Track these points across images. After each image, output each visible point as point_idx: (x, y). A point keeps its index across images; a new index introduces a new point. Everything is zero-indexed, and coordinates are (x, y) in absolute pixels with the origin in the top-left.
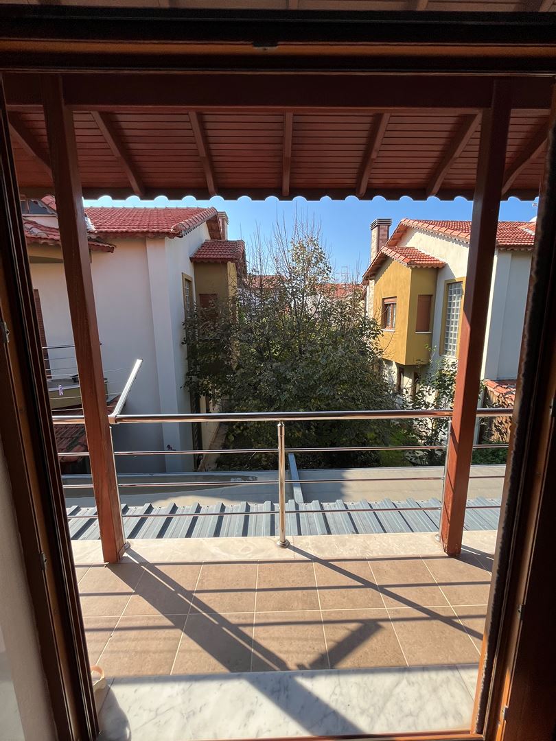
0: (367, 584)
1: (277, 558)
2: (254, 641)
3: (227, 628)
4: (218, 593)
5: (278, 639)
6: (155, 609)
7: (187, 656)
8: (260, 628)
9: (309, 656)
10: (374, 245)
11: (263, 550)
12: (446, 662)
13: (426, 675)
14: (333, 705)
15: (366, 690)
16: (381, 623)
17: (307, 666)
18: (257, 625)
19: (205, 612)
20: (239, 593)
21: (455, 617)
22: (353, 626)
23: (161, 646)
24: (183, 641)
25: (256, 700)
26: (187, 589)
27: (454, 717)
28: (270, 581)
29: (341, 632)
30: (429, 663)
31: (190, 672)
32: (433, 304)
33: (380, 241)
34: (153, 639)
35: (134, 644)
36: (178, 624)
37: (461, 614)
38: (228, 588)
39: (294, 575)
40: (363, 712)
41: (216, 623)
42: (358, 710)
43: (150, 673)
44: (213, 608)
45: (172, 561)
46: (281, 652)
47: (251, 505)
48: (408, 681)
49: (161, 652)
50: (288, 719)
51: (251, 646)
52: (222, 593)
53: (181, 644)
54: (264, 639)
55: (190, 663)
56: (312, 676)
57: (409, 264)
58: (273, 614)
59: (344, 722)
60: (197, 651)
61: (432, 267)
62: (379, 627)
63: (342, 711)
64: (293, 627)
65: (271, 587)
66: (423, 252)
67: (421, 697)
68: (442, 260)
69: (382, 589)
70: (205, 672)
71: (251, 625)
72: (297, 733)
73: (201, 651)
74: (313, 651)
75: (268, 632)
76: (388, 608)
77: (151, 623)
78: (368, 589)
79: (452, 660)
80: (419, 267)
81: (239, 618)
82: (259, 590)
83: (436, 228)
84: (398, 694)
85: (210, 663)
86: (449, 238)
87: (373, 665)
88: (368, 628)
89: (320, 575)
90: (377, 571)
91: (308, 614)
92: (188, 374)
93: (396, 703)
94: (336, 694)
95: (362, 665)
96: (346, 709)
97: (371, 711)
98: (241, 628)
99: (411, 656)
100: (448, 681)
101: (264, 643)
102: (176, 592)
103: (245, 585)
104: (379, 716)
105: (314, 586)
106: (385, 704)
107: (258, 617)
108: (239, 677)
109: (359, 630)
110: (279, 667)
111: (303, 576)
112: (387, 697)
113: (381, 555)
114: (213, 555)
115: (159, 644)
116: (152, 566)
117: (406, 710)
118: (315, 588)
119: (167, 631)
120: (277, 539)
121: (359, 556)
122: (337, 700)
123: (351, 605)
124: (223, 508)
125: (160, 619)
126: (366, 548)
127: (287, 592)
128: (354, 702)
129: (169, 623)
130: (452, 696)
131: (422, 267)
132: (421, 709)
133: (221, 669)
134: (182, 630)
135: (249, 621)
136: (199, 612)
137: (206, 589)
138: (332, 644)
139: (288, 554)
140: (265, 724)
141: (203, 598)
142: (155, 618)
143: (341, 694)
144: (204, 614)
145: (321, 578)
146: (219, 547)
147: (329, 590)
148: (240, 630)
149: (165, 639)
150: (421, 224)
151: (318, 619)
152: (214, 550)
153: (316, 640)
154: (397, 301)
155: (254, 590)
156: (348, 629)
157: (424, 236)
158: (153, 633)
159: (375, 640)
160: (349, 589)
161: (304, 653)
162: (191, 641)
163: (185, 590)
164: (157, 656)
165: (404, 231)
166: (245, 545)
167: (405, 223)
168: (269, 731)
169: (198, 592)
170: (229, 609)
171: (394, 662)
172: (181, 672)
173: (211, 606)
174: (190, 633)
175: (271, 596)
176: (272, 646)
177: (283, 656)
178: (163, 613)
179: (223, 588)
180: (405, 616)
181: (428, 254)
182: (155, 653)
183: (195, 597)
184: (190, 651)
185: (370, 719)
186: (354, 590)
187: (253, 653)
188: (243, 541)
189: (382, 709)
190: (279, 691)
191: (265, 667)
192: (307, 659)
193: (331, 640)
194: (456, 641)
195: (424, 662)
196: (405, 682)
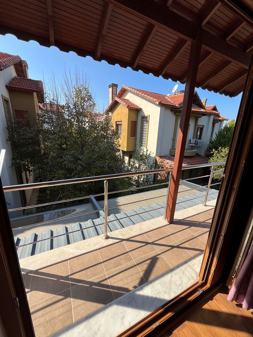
0: (147, 243)
1: (106, 244)
2: (111, 286)
3: (95, 286)
4: (83, 271)
5: (121, 280)
6: (48, 294)
7: (79, 308)
8: (111, 279)
9: (136, 281)
10: (110, 96)
11: (97, 243)
12: (182, 261)
13: (179, 269)
14: (154, 296)
15: (163, 284)
16: (158, 257)
17: (137, 286)
18: (109, 278)
19: (80, 283)
20: (94, 267)
21: (179, 245)
22: (148, 262)
23: (61, 311)
24: (74, 302)
25: (123, 310)
26: (64, 276)
27: (192, 279)
28: (107, 256)
29: (145, 266)
30: (178, 264)
31: (84, 315)
32: (136, 125)
33: (113, 94)
34: (55, 310)
35: (43, 318)
36: (67, 295)
37: (180, 243)
38: (87, 267)
39: (117, 250)
40: (165, 292)
41: (88, 286)
42: (163, 293)
43: (61, 328)
44: (83, 279)
45: (48, 264)
46: (124, 285)
47: (82, 223)
48: (175, 274)
49: (63, 314)
50: (139, 311)
51: (110, 289)
52: (85, 270)
53: (73, 304)
54: (115, 282)
55: (82, 311)
56: (142, 289)
57: (128, 107)
58: (114, 270)
59: (160, 300)
60: (83, 304)
61: (137, 109)
62: (157, 258)
63: (158, 296)
64: (125, 272)
65: (108, 259)
66: (132, 102)
67: (180, 277)
68: (140, 107)
69: (153, 243)
70: (93, 311)
71: (106, 279)
72: (145, 314)
73: (86, 303)
74: (137, 278)
75: (115, 279)
76: (157, 250)
77: (50, 302)
78: (148, 245)
79: (184, 260)
80: (131, 108)
81: (99, 278)
82: (103, 262)
83: (138, 92)
84: (173, 280)
85: (94, 306)
86: (143, 98)
87: (161, 273)
88: (154, 260)
89: (128, 246)
90: (149, 237)
91: (129, 264)
92: (13, 159)
93: (174, 284)
94: (153, 291)
95: (157, 275)
96: (159, 295)
97: (167, 291)
98: (102, 283)
99: (171, 264)
100: (186, 267)
101: (115, 285)
102: (58, 280)
103: (95, 262)
104: (170, 291)
105: (126, 251)
106: (171, 286)
107: (108, 274)
108: (111, 305)
109: (151, 262)
110: (126, 292)
111: (121, 249)
112: (170, 283)
113: (147, 230)
114: (72, 253)
115: (60, 311)
116: (36, 272)
117: (178, 284)
118: (128, 252)
119: (61, 302)
120: (102, 236)
121: (140, 233)
122: (154, 293)
123: (144, 254)
124: (66, 229)
125: (54, 297)
126: (141, 229)
127: (116, 258)
128: (161, 290)
129: (60, 297)
130: (189, 272)
131: (132, 109)
132: (182, 281)
133: (100, 306)
134: (71, 297)
135: (104, 278)
136: (76, 285)
137: (76, 272)
138: (143, 272)
139: (111, 241)
140: (131, 318)
141: (76, 276)
142: (51, 299)
143: (155, 290)
144: (80, 284)
145: (128, 247)
146: (74, 248)
147: (134, 251)
148: (102, 284)
149: (62, 306)
150: (131, 89)
151: (134, 264)
152: (71, 251)
153: (137, 273)
154: (122, 123)
155: (101, 263)
156: (147, 264)
157: (133, 95)
158: (54, 307)
159: (158, 264)
160: (141, 248)
161: (134, 281)
162: (78, 300)
163: (64, 277)
164: (61, 317)
165: (124, 91)
166: (88, 244)
167: (125, 87)
168: (134, 320)
169: (71, 275)
170: (92, 277)
171: (167, 269)
172: (79, 318)
173: (82, 279)
174: (76, 297)
175: (110, 263)
176: (120, 284)
177: (126, 286)
178: (54, 294)
179: (85, 268)
180: (164, 250)
181: (134, 103)
182: (59, 316)
183: (71, 278)
184: (80, 306)
185: (168, 294)
186: (143, 247)
187: (113, 291)
188: (86, 242)
189: (171, 288)
190: (131, 301)
191: (121, 295)
192: (136, 283)
193: (142, 271)
194: (183, 253)
195: (176, 264)
196: (174, 275)
